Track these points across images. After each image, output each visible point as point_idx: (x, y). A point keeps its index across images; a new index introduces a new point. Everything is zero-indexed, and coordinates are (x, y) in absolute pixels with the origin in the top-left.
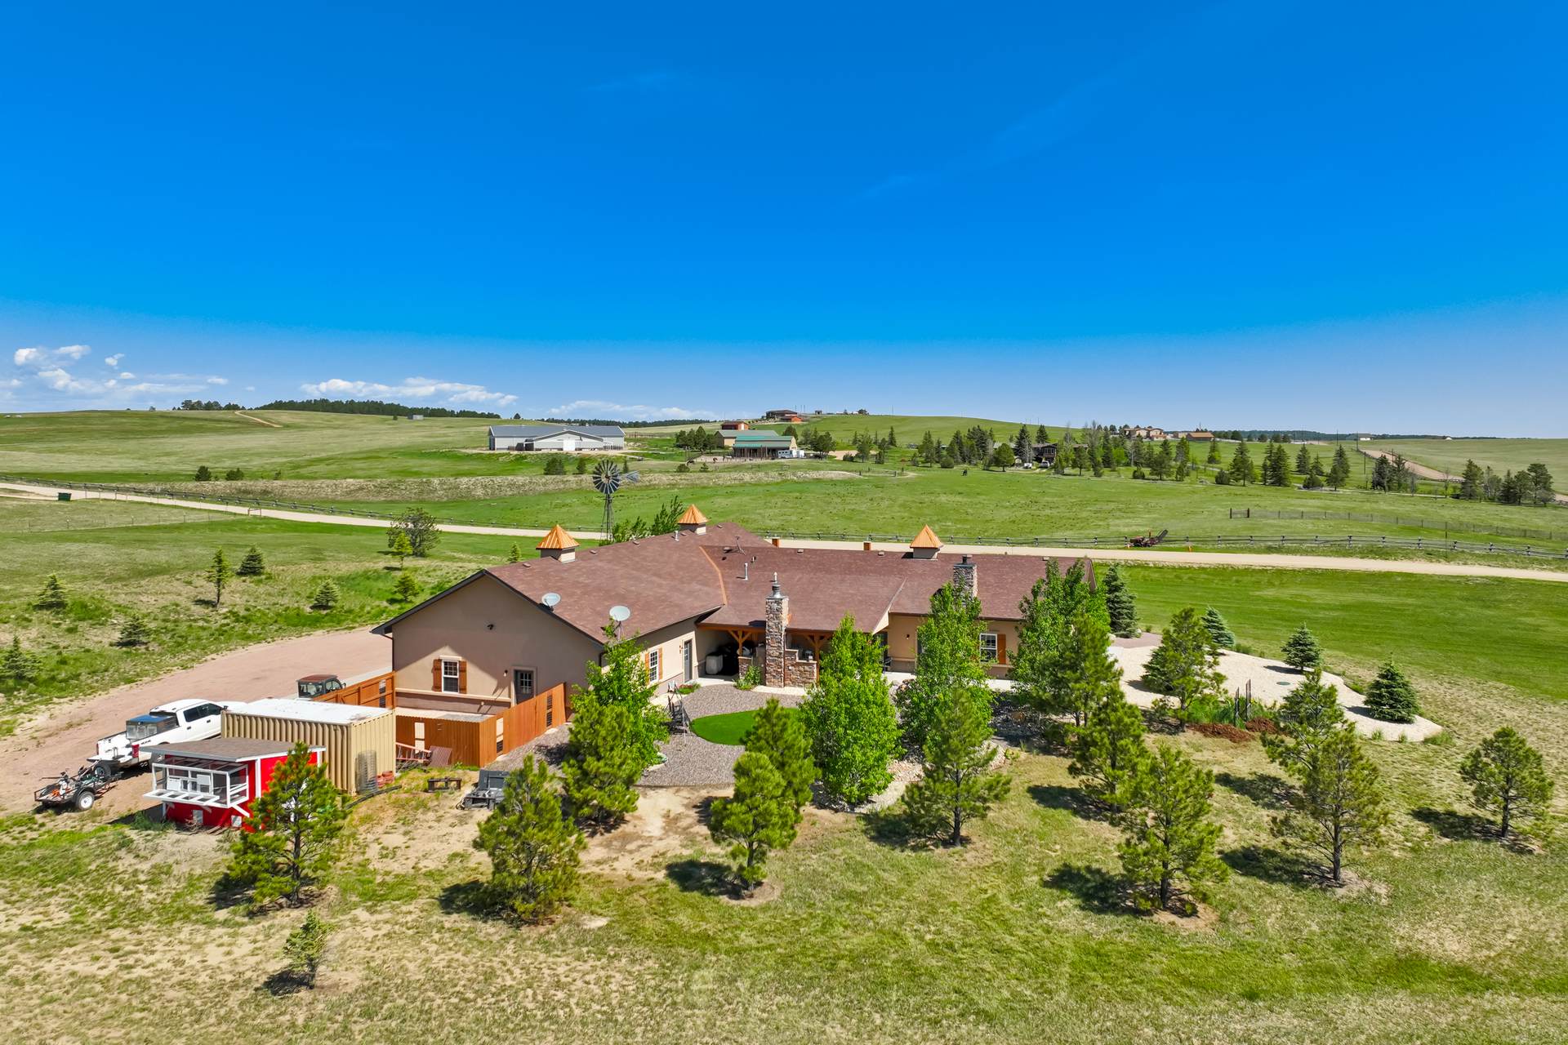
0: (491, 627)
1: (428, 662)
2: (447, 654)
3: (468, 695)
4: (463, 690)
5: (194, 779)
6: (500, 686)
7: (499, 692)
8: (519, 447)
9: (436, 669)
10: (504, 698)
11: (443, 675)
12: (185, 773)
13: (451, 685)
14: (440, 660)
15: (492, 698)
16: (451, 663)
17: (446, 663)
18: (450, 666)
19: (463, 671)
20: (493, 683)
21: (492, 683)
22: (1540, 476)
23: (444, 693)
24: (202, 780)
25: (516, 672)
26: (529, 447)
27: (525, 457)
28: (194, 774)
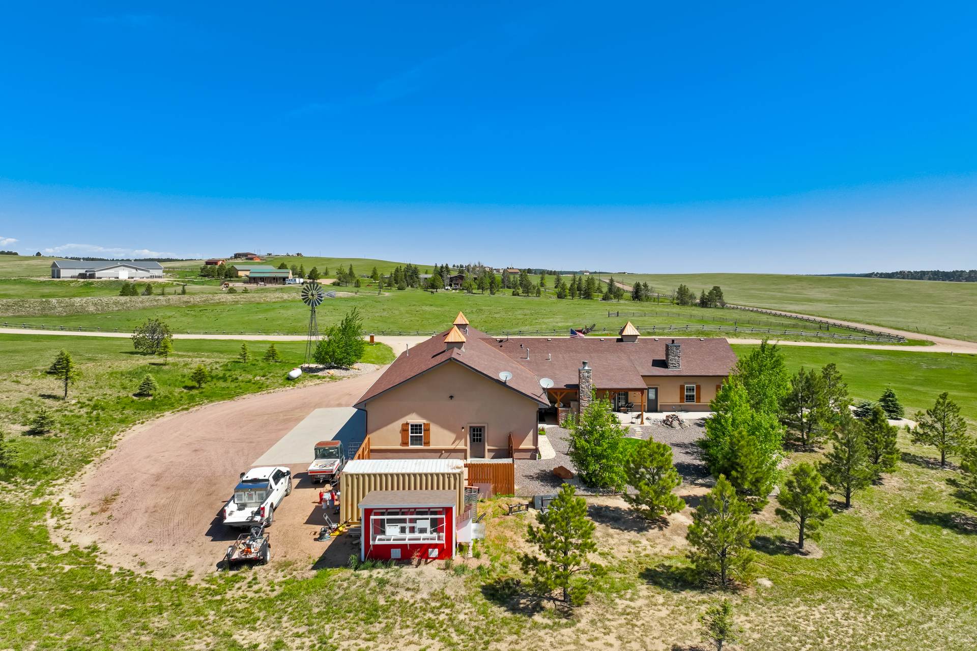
0: (451, 397)
1: (397, 425)
2: (414, 419)
3: (431, 447)
4: (427, 443)
5: (412, 525)
6: (458, 438)
7: (457, 442)
8: (82, 276)
9: (404, 430)
10: (461, 446)
11: (410, 435)
12: (404, 521)
13: (416, 440)
14: (407, 424)
15: (452, 447)
16: (416, 426)
17: (412, 426)
18: (416, 428)
19: (427, 430)
20: (453, 436)
21: (451, 436)
22: (716, 294)
23: (411, 447)
24: (420, 524)
25: (471, 427)
26: (92, 276)
27: (92, 283)
28: (413, 521)
